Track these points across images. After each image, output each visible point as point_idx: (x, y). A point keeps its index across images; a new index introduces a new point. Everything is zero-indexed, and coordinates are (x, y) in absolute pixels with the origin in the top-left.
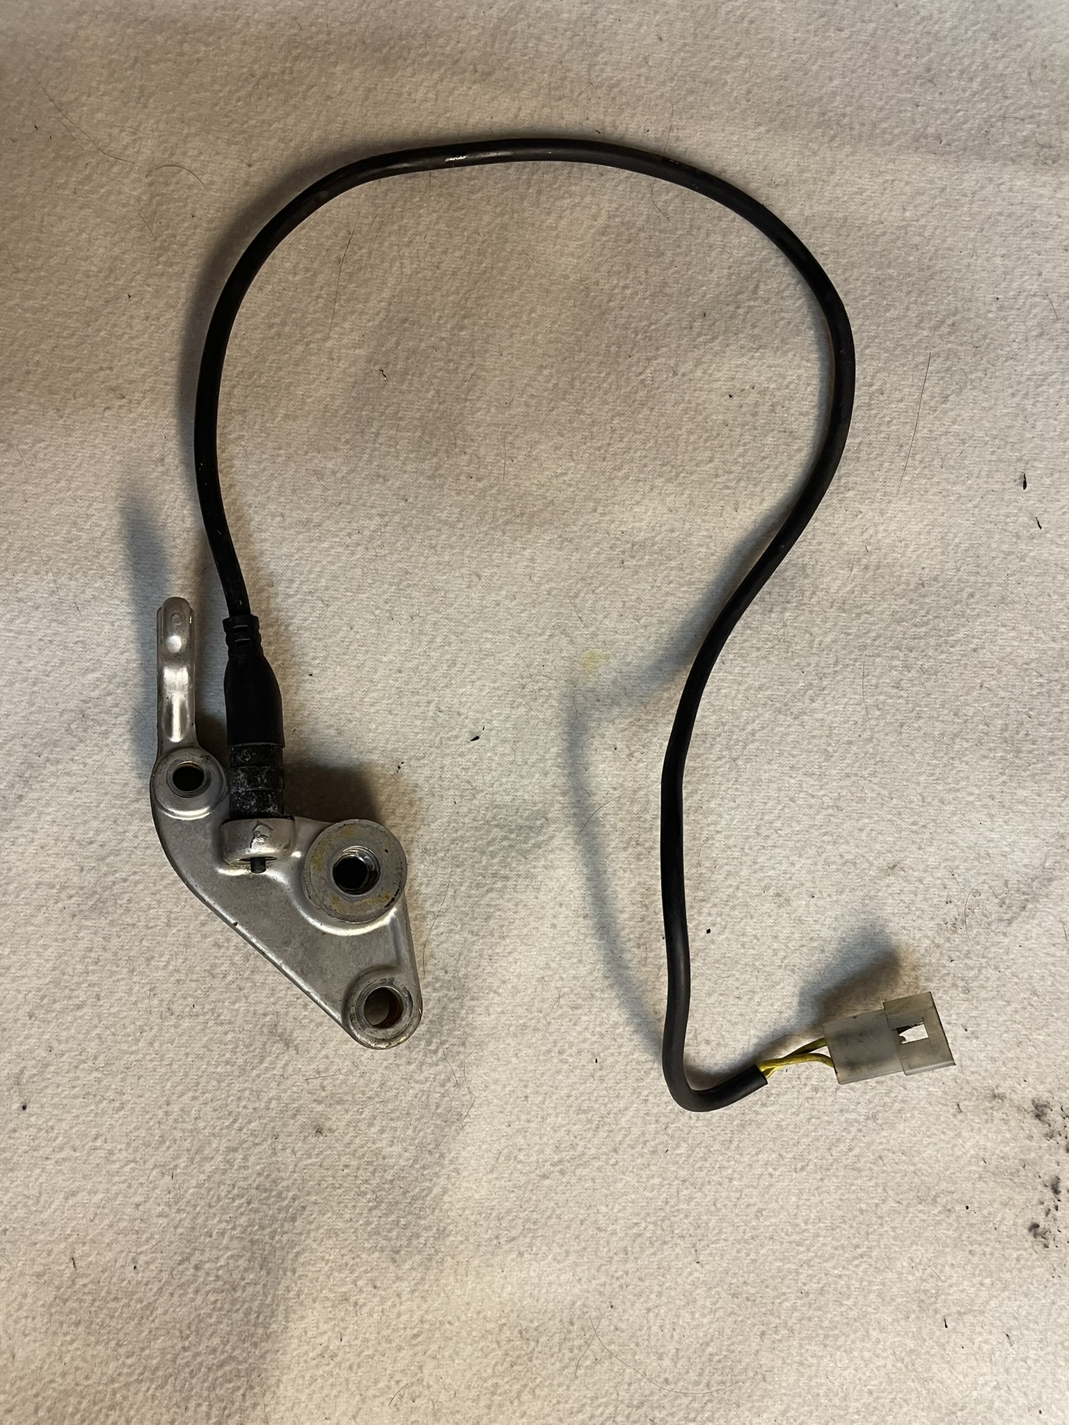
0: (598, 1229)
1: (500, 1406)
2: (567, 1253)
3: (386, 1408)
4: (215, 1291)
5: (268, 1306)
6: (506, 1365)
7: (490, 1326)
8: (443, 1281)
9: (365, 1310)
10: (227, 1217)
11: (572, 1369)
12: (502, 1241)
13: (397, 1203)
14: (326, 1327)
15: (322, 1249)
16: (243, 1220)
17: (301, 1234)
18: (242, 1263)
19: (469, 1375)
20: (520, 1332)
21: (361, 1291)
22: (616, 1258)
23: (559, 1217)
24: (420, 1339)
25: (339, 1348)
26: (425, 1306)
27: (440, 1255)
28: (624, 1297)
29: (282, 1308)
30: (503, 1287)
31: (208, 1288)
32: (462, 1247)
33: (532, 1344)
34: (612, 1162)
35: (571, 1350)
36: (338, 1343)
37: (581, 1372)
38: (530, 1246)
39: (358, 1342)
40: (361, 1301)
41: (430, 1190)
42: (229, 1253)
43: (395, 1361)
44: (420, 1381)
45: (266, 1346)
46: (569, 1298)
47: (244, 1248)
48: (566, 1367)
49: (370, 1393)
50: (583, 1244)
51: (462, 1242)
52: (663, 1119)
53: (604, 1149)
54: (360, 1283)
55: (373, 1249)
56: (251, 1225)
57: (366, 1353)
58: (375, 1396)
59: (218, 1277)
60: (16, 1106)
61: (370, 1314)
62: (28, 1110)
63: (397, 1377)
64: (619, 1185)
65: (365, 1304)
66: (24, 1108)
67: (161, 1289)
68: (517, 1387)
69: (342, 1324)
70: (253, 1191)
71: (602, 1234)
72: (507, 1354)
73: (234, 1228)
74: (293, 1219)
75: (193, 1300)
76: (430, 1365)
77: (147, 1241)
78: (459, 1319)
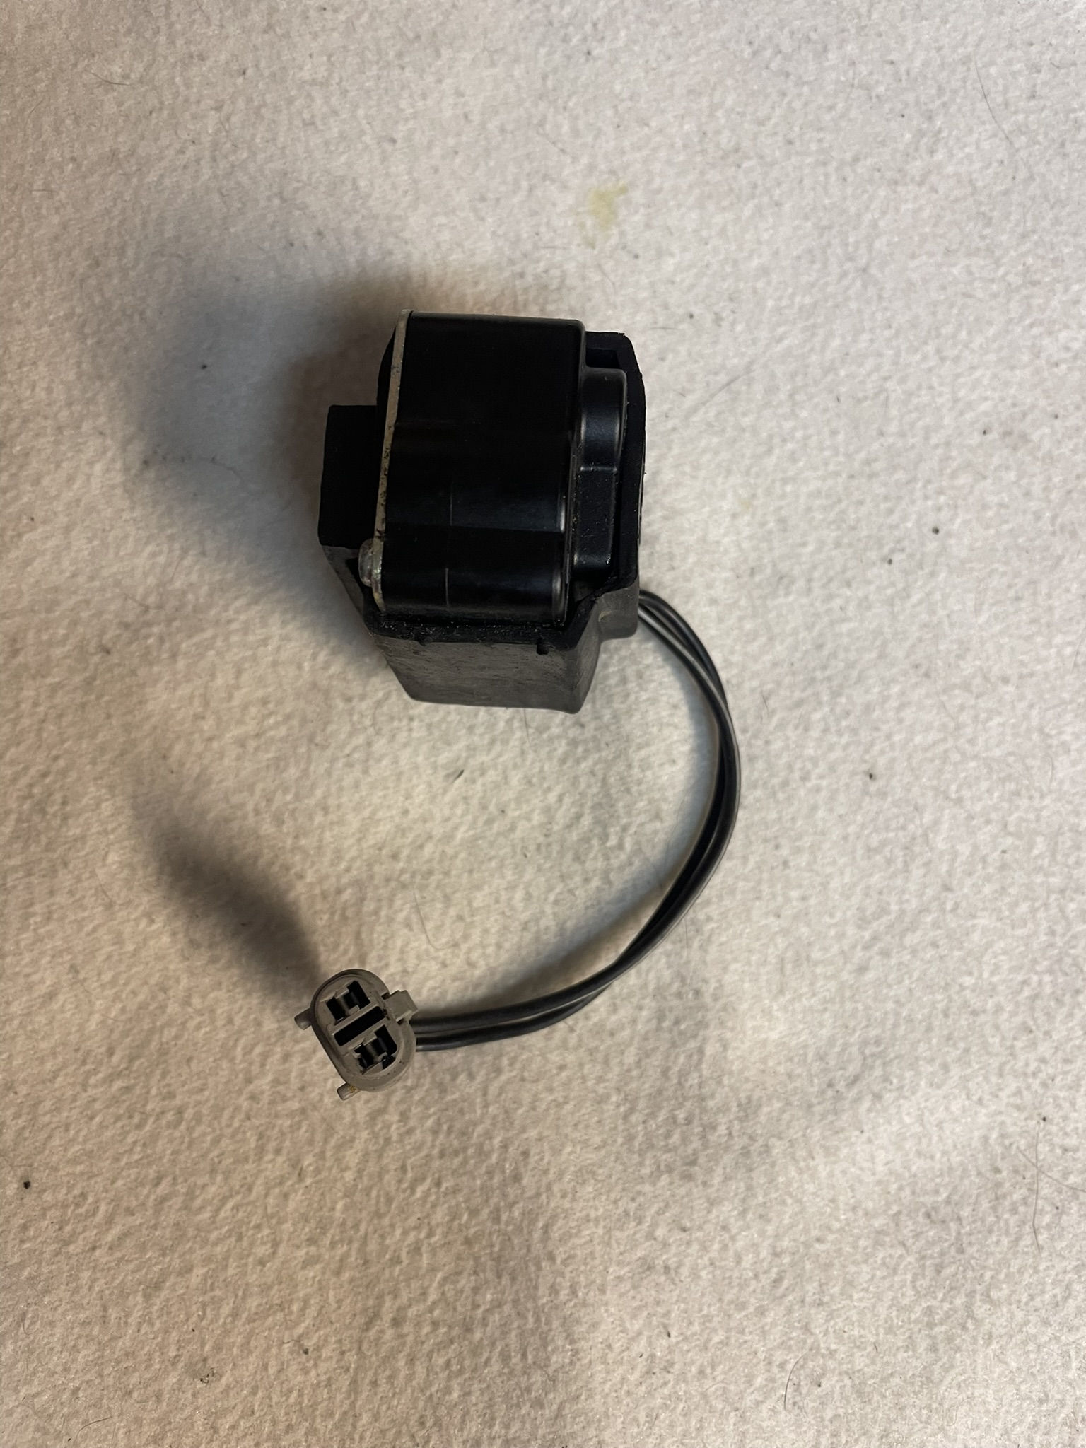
0: (974, 1013)
1: (950, 1339)
2: (945, 1068)
3: (782, 1416)
4: (441, 1346)
5: (533, 1332)
6: (929, 1272)
7: (878, 1223)
8: (781, 1180)
9: (685, 1271)
10: (412, 1221)
11: (1027, 1240)
12: (841, 1086)
13: (660, 1092)
14: (637, 1325)
15: (581, 1204)
16: (440, 1216)
17: (538, 1195)
18: (465, 1282)
19: (882, 1310)
20: (928, 1215)
21: (665, 1245)
22: (1019, 1044)
23: (910, 1020)
24: (786, 1283)
25: (671, 1350)
26: (770, 1229)
27: (761, 1142)
28: (1056, 1098)
29: (556, 1324)
30: (872, 1158)
31: (427, 1347)
32: (786, 1117)
33: (953, 1226)
34: (949, 906)
35: (1014, 1211)
36: (664, 1342)
37: (1042, 1238)
38: (886, 1079)
39: (696, 1327)
40: (672, 1262)
41: (701, 1051)
42: (440, 1275)
43: (764, 1334)
44: (815, 1349)
45: (555, 1398)
46: (976, 1134)
47: (459, 1257)
48: (1018, 1240)
49: (748, 1401)
50: (962, 1045)
51: (783, 1111)
52: (993, 816)
53: (930, 892)
54: (660, 1232)
55: (655, 1177)
56: (454, 1216)
57: (716, 1339)
58: (758, 1403)
59: (435, 1324)
60: (13, 1188)
61: (695, 1275)
62: (34, 1185)
63: (779, 1357)
64: (976, 937)
65: (680, 1265)
66: (27, 1185)
67: (354, 1383)
68: (960, 1301)
69: (660, 1310)
70: (436, 1164)
71: (982, 1018)
72: (923, 1258)
73: (430, 1234)
74: (517, 1178)
75: (410, 1378)
76: (819, 1317)
77: (303, 1310)
78: (829, 1229)
